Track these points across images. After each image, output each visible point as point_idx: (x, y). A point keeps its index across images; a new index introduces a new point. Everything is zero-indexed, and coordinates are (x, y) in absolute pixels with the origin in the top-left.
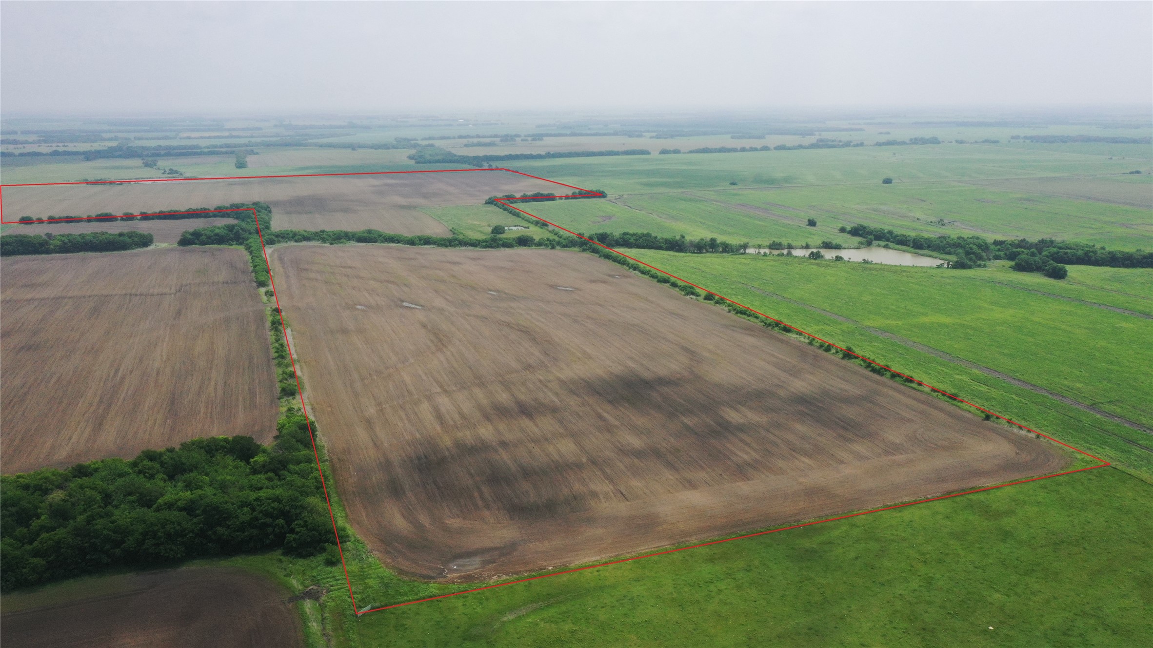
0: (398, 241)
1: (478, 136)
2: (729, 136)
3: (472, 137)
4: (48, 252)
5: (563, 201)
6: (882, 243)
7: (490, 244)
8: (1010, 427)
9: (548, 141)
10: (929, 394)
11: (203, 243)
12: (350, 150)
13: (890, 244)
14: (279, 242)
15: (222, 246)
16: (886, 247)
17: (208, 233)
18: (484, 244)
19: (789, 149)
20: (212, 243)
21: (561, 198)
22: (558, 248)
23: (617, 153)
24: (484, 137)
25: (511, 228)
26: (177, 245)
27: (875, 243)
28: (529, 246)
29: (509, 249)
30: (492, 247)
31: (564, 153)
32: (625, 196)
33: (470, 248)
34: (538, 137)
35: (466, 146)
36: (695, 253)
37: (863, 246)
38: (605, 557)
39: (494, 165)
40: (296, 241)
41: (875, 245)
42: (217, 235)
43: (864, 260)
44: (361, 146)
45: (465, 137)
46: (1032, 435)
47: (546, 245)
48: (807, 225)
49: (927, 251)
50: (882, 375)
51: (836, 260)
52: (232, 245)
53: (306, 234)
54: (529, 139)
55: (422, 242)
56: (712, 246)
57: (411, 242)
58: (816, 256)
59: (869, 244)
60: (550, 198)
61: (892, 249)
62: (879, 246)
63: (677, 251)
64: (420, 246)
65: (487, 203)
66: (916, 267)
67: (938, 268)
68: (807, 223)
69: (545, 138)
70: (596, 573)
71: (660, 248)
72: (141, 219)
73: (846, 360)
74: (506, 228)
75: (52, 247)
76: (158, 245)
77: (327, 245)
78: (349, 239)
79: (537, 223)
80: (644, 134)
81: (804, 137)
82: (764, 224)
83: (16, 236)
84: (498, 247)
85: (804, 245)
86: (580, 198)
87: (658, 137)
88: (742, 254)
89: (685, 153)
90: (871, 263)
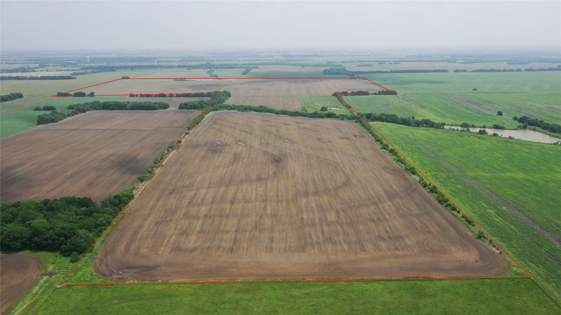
0: (272, 112)
1: (368, 61)
2: (506, 63)
3: (365, 62)
4: (126, 109)
5: (373, 95)
6: (533, 127)
7: (313, 116)
8: (489, 245)
9: (402, 64)
10: (459, 218)
11: (188, 109)
12: (301, 67)
13: (537, 128)
14: (220, 110)
15: (195, 110)
16: (534, 130)
17: (191, 104)
18: (309, 116)
19: (534, 70)
20: (192, 109)
21: (372, 94)
22: (345, 119)
23: (430, 71)
24: (371, 62)
25: (331, 108)
26: (178, 109)
27: (529, 127)
28: (332, 118)
29: (321, 119)
30: (313, 117)
31: (400, 71)
32: (407, 94)
33: (303, 117)
34: (398, 62)
35: (358, 66)
36: (415, 126)
37: (519, 129)
38: (190, 280)
39: (360, 75)
40: (228, 110)
41: (528, 128)
42: (194, 105)
43: (510, 137)
44: (307, 65)
45: (362, 62)
46: (498, 252)
47: (340, 118)
48: (497, 115)
49: (558, 134)
50: (442, 204)
51: (493, 136)
52: (199, 110)
53: (233, 106)
54: (393, 63)
55: (282, 113)
56: (428, 124)
57: (277, 113)
58: (482, 133)
59: (524, 127)
60: (366, 94)
61: (537, 131)
62: (530, 129)
63: (406, 125)
64: (281, 115)
65: (333, 95)
66: (541, 143)
67: (554, 144)
68: (497, 113)
69: (401, 63)
70: (177, 288)
71: (398, 123)
72: (176, 97)
73: (430, 193)
74: (328, 108)
75: (128, 107)
76: (171, 108)
77: (240, 112)
78: (251, 110)
79: (346, 106)
80: (457, 61)
81: (553, 64)
82: (471, 112)
83: (116, 102)
84: (316, 117)
85: (483, 126)
86: (382, 94)
87: (463, 63)
88: (442, 129)
89: (469, 72)
90: (513, 138)
